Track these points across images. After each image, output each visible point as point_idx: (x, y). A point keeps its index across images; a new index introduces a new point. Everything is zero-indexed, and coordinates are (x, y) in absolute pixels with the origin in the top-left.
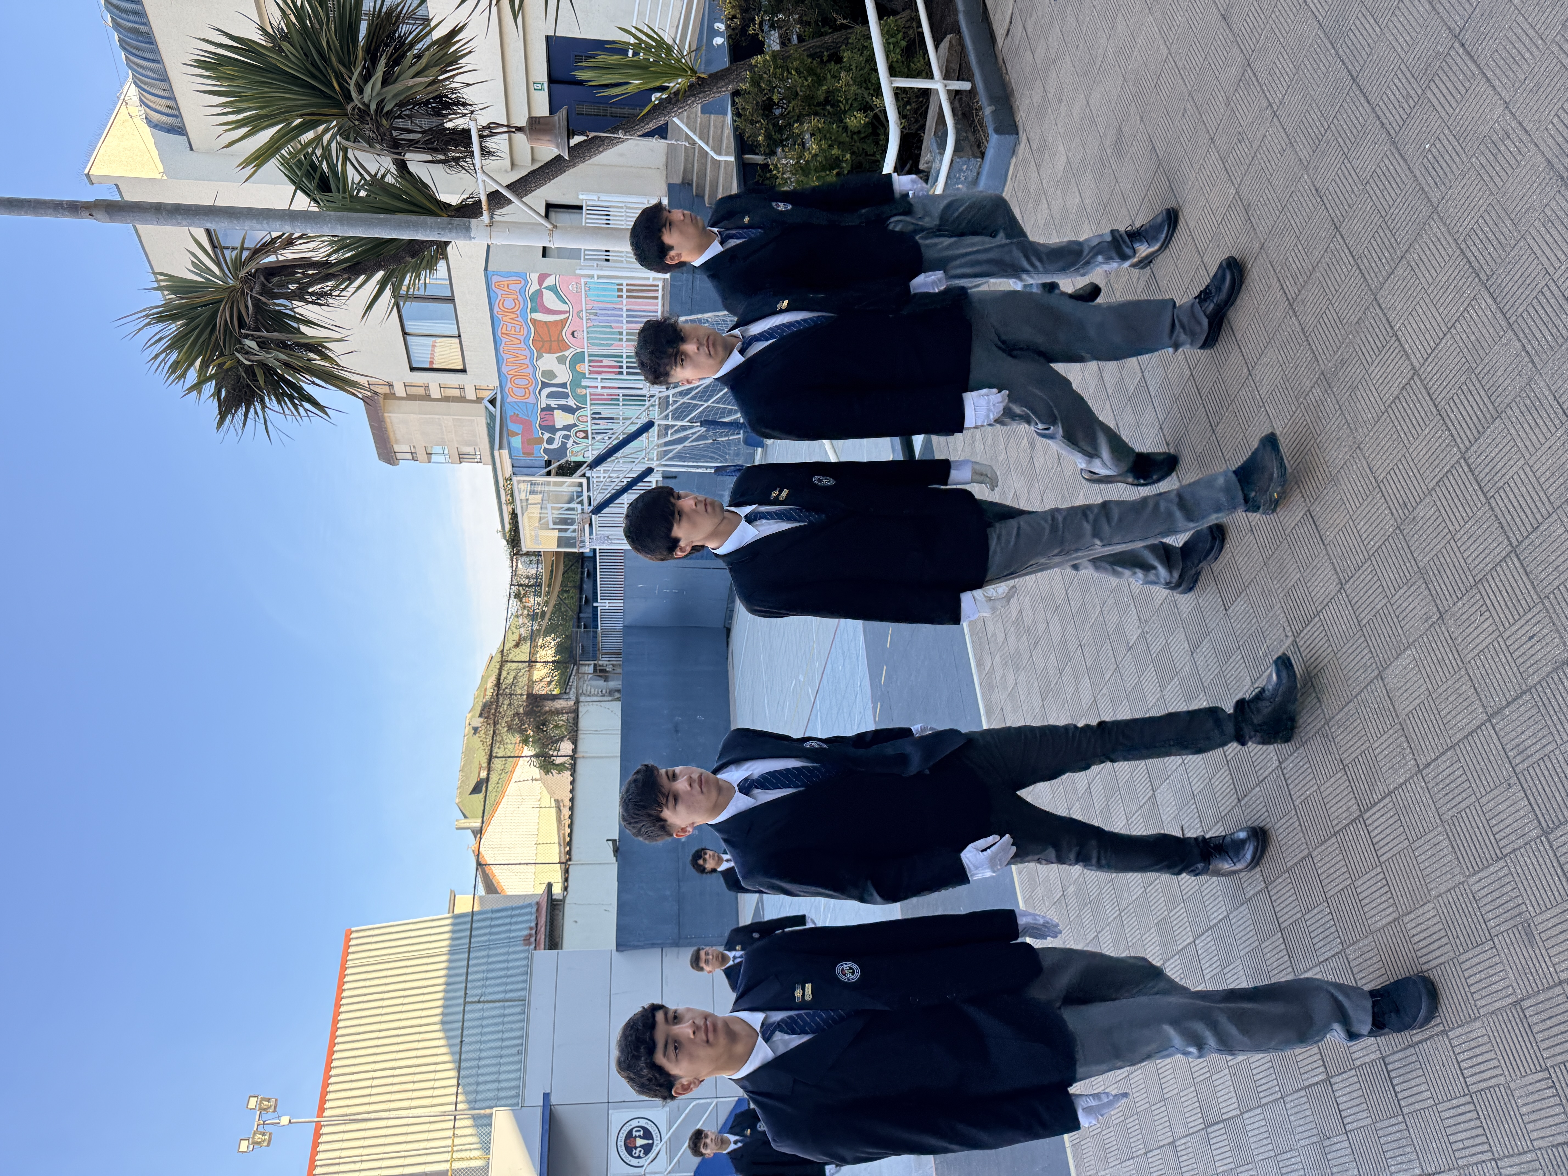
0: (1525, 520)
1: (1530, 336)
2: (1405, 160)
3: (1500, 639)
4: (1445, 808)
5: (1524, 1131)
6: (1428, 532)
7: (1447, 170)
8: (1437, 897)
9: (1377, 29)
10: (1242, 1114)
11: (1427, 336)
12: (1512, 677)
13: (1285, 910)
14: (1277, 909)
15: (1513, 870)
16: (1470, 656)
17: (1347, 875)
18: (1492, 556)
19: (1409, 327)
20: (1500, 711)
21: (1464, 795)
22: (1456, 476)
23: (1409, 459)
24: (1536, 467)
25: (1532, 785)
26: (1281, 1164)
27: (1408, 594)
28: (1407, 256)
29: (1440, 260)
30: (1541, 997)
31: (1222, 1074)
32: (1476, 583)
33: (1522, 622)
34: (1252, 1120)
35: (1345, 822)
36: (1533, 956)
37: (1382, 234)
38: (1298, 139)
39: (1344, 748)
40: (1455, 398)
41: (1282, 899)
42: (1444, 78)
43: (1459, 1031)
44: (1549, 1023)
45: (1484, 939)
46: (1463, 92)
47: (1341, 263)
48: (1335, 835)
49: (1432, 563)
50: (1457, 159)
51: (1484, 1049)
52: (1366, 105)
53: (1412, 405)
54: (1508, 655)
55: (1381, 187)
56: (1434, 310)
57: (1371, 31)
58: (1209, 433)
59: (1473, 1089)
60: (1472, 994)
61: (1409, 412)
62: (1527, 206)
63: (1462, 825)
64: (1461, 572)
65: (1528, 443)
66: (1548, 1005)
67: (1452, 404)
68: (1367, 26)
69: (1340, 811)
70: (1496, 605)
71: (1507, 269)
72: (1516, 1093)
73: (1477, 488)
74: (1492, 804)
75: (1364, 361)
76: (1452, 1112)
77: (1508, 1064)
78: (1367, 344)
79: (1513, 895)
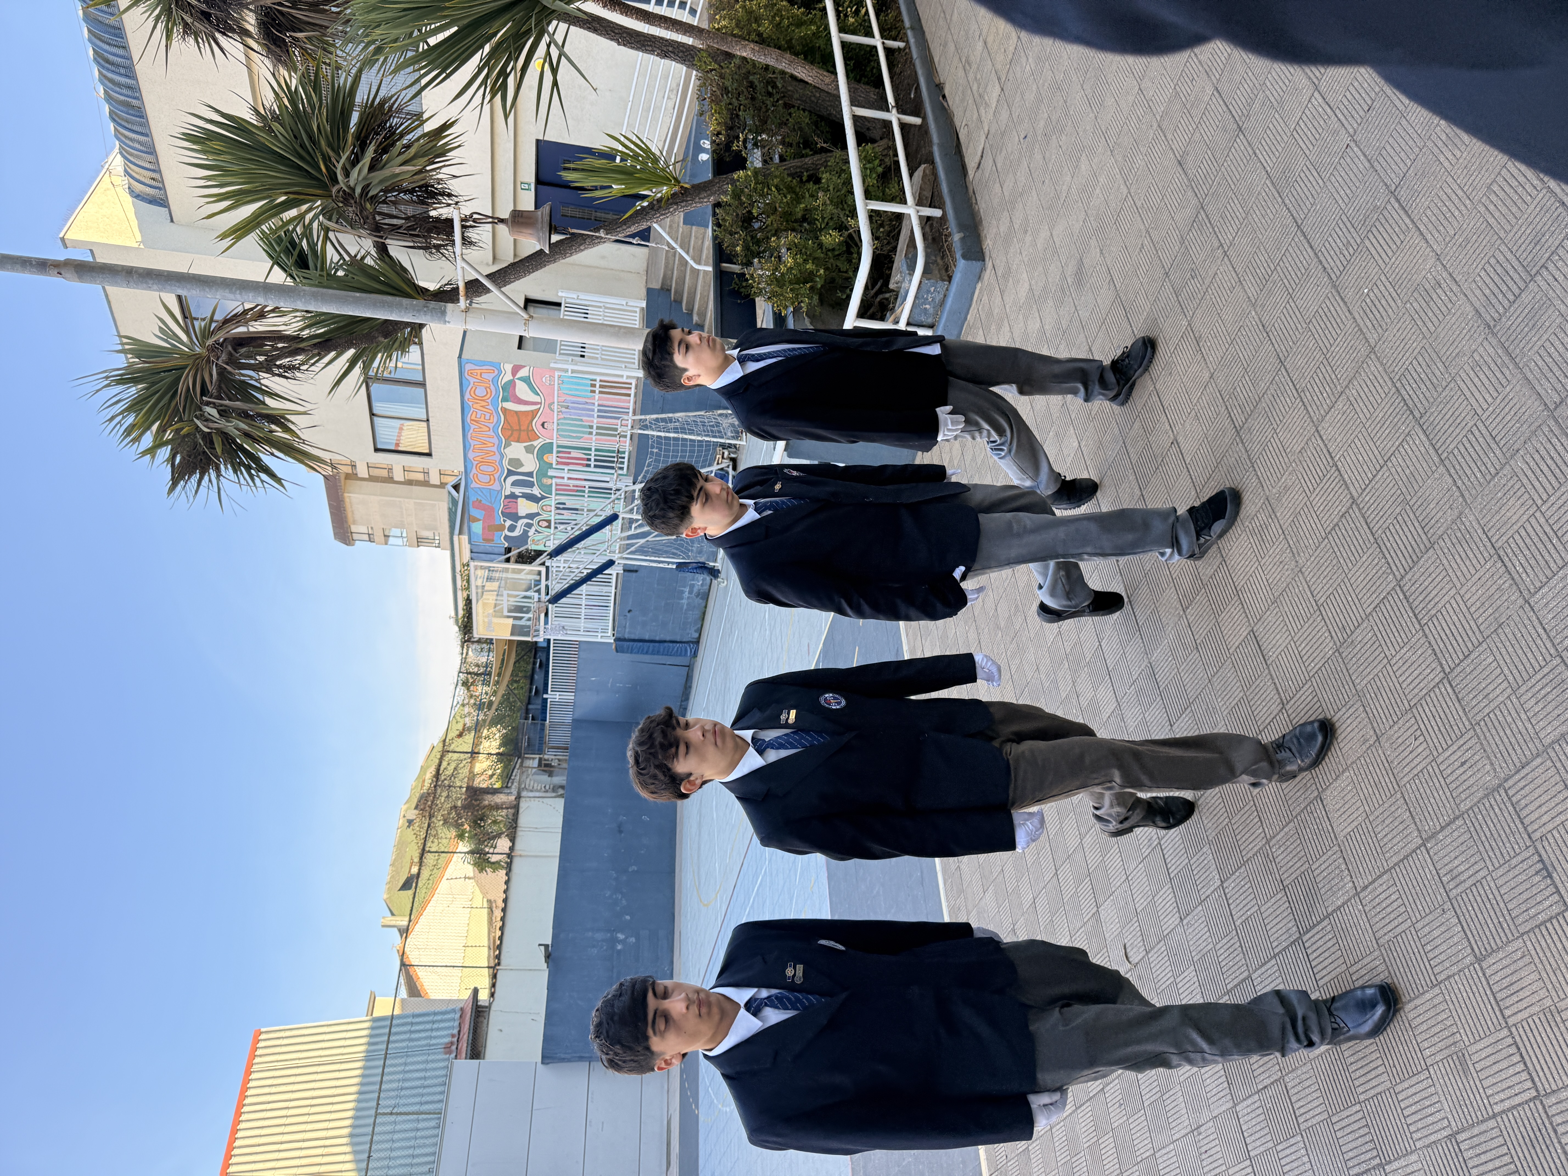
0: (1457, 648)
1: (1461, 472)
2: (1345, 303)
3: (1433, 764)
4: (1381, 932)
6: (1366, 656)
7: (1384, 314)
9: (1320, 181)
11: (1365, 467)
12: (1445, 802)
15: (1447, 997)
16: (1406, 779)
18: (1425, 681)
19: (1348, 458)
20: (1434, 835)
21: (1400, 920)
22: (1392, 602)
23: (1348, 585)
24: (1467, 597)
25: (1465, 911)
27: (1346, 716)
28: (1347, 391)
29: (1377, 397)
30: (1476, 1131)
32: (1411, 708)
33: (1455, 747)
35: (1285, 944)
36: (1468, 1087)
37: (1324, 370)
38: (1247, 278)
39: (1284, 869)
40: (1391, 527)
42: (1381, 229)
43: (1396, 1164)
44: (1484, 1158)
45: (1419, 1069)
46: (1398, 243)
47: (1285, 395)
48: (1275, 957)
49: (1369, 687)
50: (1393, 304)
52: (1309, 250)
53: (1350, 533)
54: (1441, 779)
55: (1323, 326)
56: (1371, 444)
57: (1314, 183)
60: (1408, 1126)
61: (1348, 539)
62: (1457, 351)
63: (1398, 950)
64: (1396, 696)
65: (1459, 574)
66: (1482, 1138)
67: (1388, 534)
68: (1311, 179)
69: (1280, 932)
70: (1430, 730)
71: (1440, 408)
73: (1411, 615)
74: (1427, 930)
75: (1306, 488)
78: (1309, 473)
79: (1448, 1023)
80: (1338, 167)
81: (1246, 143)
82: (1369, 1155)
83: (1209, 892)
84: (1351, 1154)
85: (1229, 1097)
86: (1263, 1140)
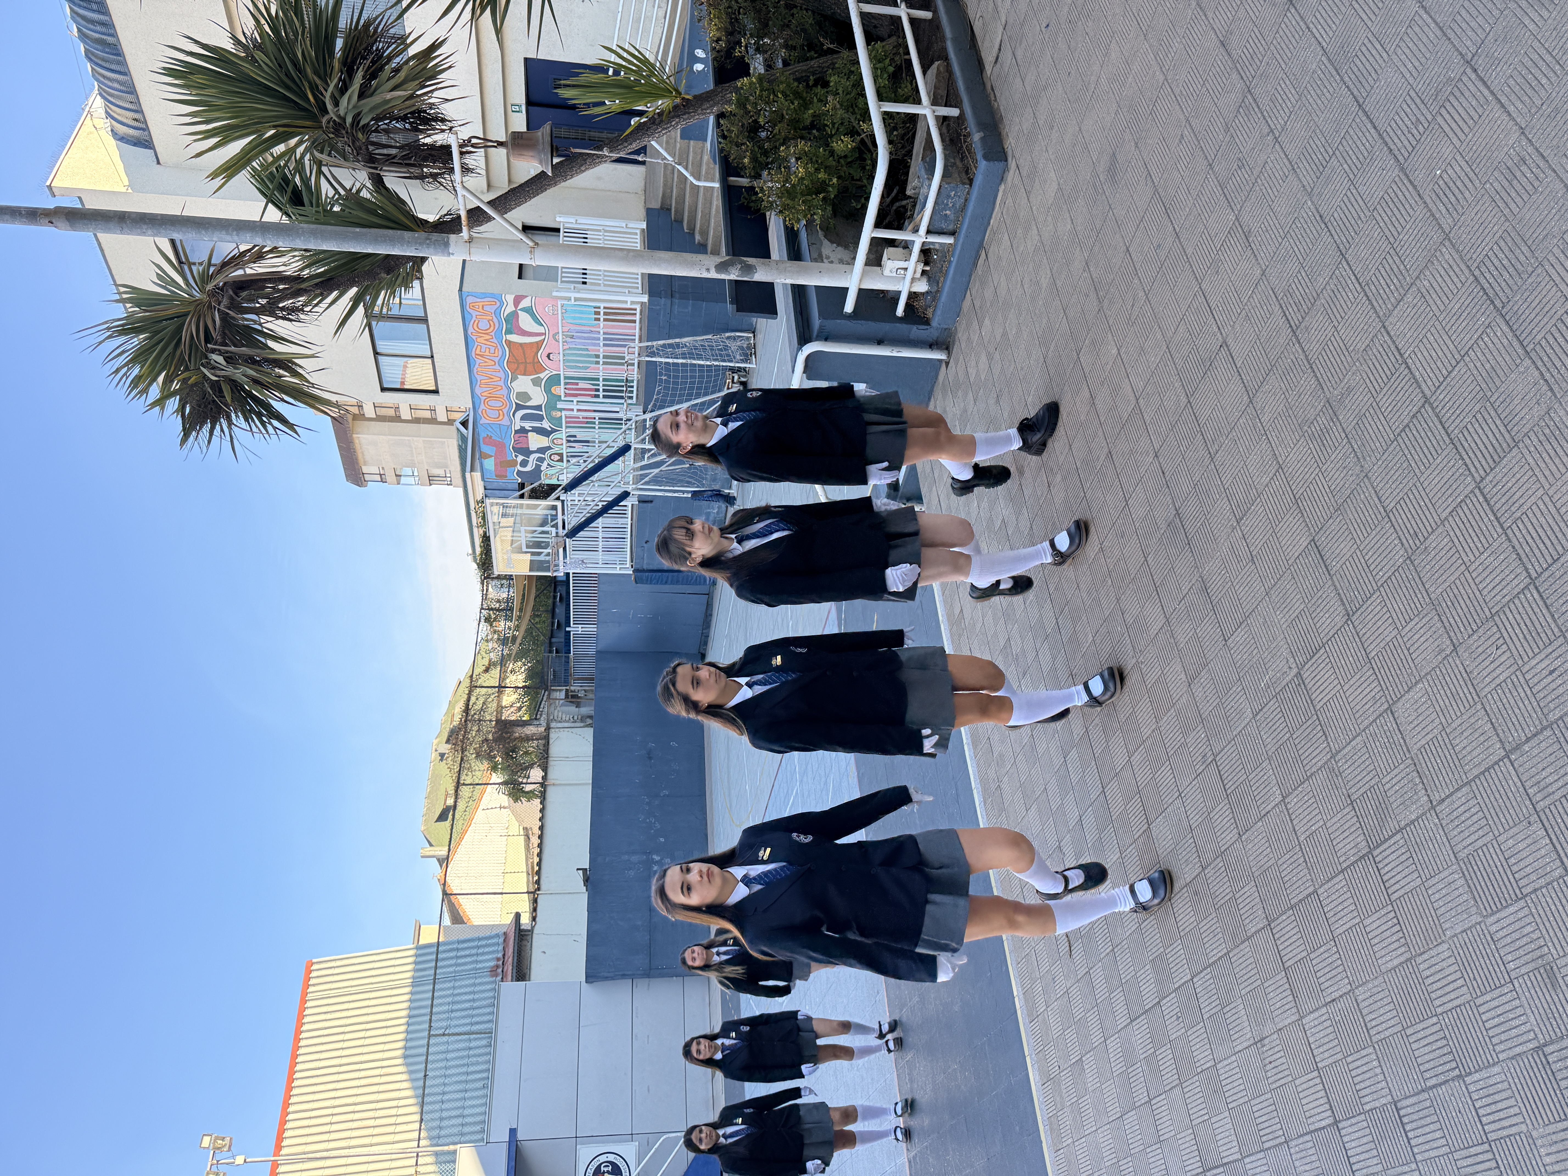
0: (1545, 552)
1: (1549, 365)
2: (1415, 187)
3: (1518, 673)
4: (1460, 846)
6: (1441, 563)
7: (1460, 196)
8: (1451, 938)
9: (1384, 55)
10: (1244, 1158)
11: (1439, 363)
12: (1532, 712)
13: (1290, 949)
14: (1281, 948)
15: (1534, 911)
16: (1487, 690)
17: (1355, 914)
18: (1509, 587)
19: (1419, 355)
20: (1518, 747)
21: (1481, 833)
22: (1470, 506)
23: (1421, 489)
24: (1556, 497)
25: (1554, 823)
27: (1419, 626)
28: (1418, 282)
29: (1452, 287)
31: (1222, 1116)
32: (1492, 616)
33: (1543, 655)
34: (1254, 1165)
35: (1353, 859)
36: (1556, 1000)
37: (1390, 261)
38: (1301, 165)
39: (1351, 783)
40: (1469, 426)
41: (1287, 936)
42: (1456, 104)
43: (1477, 1076)
45: (1503, 982)
46: (1476, 117)
47: (1347, 289)
48: (1342, 871)
49: (1445, 594)
50: (1470, 185)
51: (1504, 1095)
52: (1373, 131)
53: (1423, 434)
54: (1527, 689)
55: (1389, 213)
56: (1445, 337)
57: (1377, 57)
58: (1207, 461)
59: (1492, 1136)
60: (1490, 1038)
61: (1420, 441)
62: (1545, 233)
63: (1479, 863)
64: (1476, 604)
65: (1547, 473)
67: (1466, 433)
68: (1374, 52)
69: (1348, 847)
70: (1515, 638)
71: (1524, 297)
72: (1539, 1142)
73: (1492, 518)
74: (1511, 842)
75: (1371, 388)
76: (1470, 1161)
77: (1530, 1112)
78: (1375, 372)
79: (1534, 936)
80: (1406, 38)
81: (1298, 18)
82: (1448, 1067)
83: (1269, 807)
84: (1427, 1066)
85: (1294, 1010)
86: (1332, 1052)
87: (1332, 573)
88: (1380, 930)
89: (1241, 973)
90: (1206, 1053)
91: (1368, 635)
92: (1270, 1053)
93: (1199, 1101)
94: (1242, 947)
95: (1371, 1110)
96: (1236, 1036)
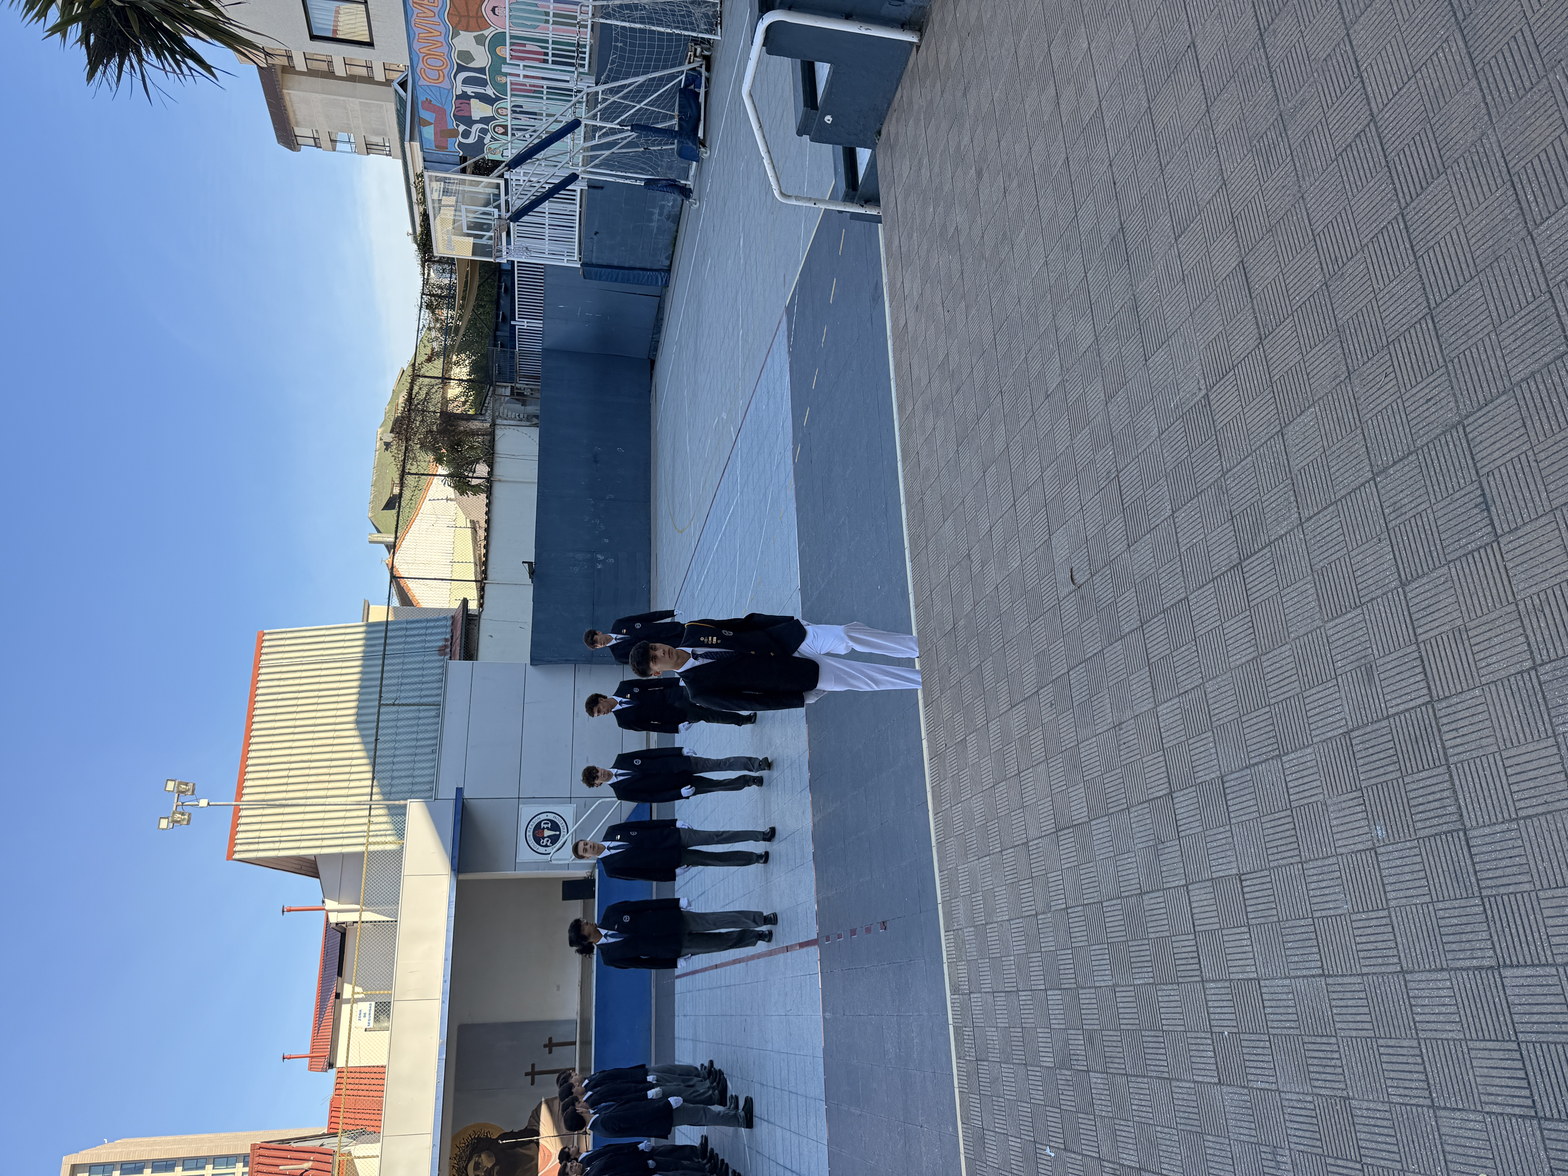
0: (1448, 282)
1: (1493, 87)
4: (1317, 559)
5: (1331, 839)
6: (1353, 289)
8: (1294, 640)
10: (1090, 821)
11: (1392, 79)
12: (1403, 438)
13: (1156, 647)
14: (1148, 646)
15: (1367, 617)
16: (1369, 416)
17: (1217, 617)
18: (1408, 317)
19: (1375, 68)
21: (1337, 548)
22: (1391, 232)
23: (1349, 212)
24: (1469, 227)
25: (1400, 540)
26: (1118, 863)
27: (1322, 352)
30: (1369, 729)
31: (1078, 787)
32: (1388, 344)
33: (1424, 384)
34: (1099, 826)
35: (1224, 569)
36: (1369, 693)
39: (1235, 500)
40: (1406, 149)
41: (1155, 637)
43: (1292, 756)
44: (1371, 751)
45: (1329, 678)
48: (1213, 580)
49: (1350, 321)
51: (1311, 771)
53: (1362, 155)
54: (1404, 416)
56: (1403, 51)
58: (1157, 173)
59: (1294, 804)
60: (1309, 724)
61: (1358, 162)
63: (1330, 575)
64: (1376, 332)
65: (1467, 202)
66: (1373, 735)
67: (1402, 156)
69: (1222, 558)
70: (1403, 367)
71: (1486, 10)
72: (1331, 809)
73: (1408, 246)
74: (1360, 557)
75: (1324, 103)
76: (1273, 823)
77: (1329, 784)
78: (1330, 84)
79: (1363, 639)
82: (1270, 748)
83: (1159, 521)
84: (1254, 747)
85: (1152, 699)
86: (1177, 735)
87: (1253, 295)
88: (1236, 632)
89: (1111, 668)
90: (1072, 735)
91: (1274, 359)
92: (1125, 735)
93: (1060, 774)
94: (1115, 645)
95: (1202, 783)
96: (1098, 721)
